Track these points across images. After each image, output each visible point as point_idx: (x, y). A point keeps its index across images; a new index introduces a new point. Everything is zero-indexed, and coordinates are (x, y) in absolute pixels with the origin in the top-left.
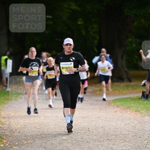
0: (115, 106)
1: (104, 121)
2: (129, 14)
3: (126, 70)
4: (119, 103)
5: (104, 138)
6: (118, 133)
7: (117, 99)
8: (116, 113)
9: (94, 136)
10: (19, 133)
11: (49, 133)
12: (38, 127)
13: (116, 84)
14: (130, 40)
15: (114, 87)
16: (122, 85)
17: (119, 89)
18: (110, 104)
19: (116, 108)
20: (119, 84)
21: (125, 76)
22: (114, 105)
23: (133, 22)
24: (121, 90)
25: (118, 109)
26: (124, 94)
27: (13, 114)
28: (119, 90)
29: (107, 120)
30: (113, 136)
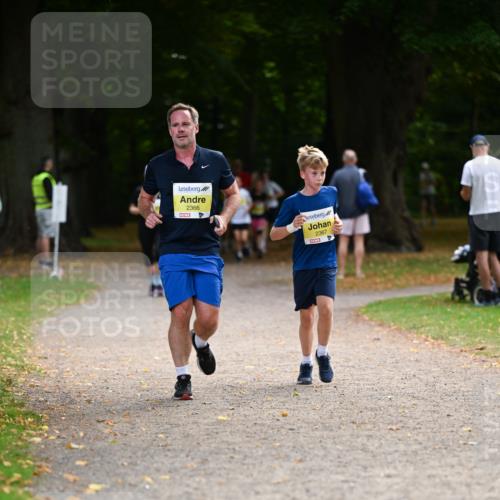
0: (373, 323)
2: (416, 47)
3: (407, 214)
4: (386, 315)
5: (340, 418)
6: (382, 403)
7: (380, 303)
8: (378, 343)
9: (312, 412)
10: (89, 402)
12: (145, 386)
13: (375, 256)
14: (419, 125)
15: (372, 265)
16: (395, 258)
17: (385, 271)
18: (358, 316)
19: (377, 329)
20: (384, 255)
21: (402, 233)
22: (371, 320)
23: (429, 71)
24: (392, 276)
25: (382, 332)
26: (401, 288)
27: (69, 347)
28: (385, 275)
29: (350, 364)
30: (369, 413)
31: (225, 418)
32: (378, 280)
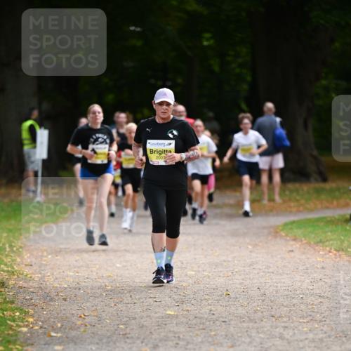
0: (288, 238)
1: (264, 272)
3: (315, 153)
4: (298, 232)
5: (262, 312)
6: (294, 301)
7: (293, 222)
8: (292, 254)
9: (240, 309)
10: (65, 300)
11: (136, 301)
12: (109, 288)
13: (290, 186)
14: (324, 82)
15: (287, 193)
16: (305, 187)
17: (298, 198)
18: (277, 232)
19: (292, 243)
20: (297, 185)
21: (312, 168)
22: (287, 235)
24: (303, 202)
25: (296, 245)
26: (311, 211)
27: (50, 257)
28: (297, 201)
29: (270, 270)
30: (285, 309)
31: (172, 313)
32: (292, 204)
